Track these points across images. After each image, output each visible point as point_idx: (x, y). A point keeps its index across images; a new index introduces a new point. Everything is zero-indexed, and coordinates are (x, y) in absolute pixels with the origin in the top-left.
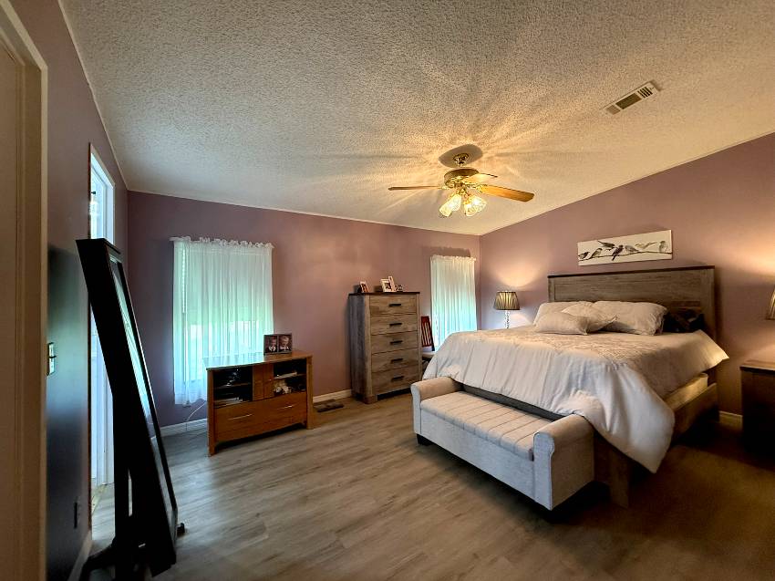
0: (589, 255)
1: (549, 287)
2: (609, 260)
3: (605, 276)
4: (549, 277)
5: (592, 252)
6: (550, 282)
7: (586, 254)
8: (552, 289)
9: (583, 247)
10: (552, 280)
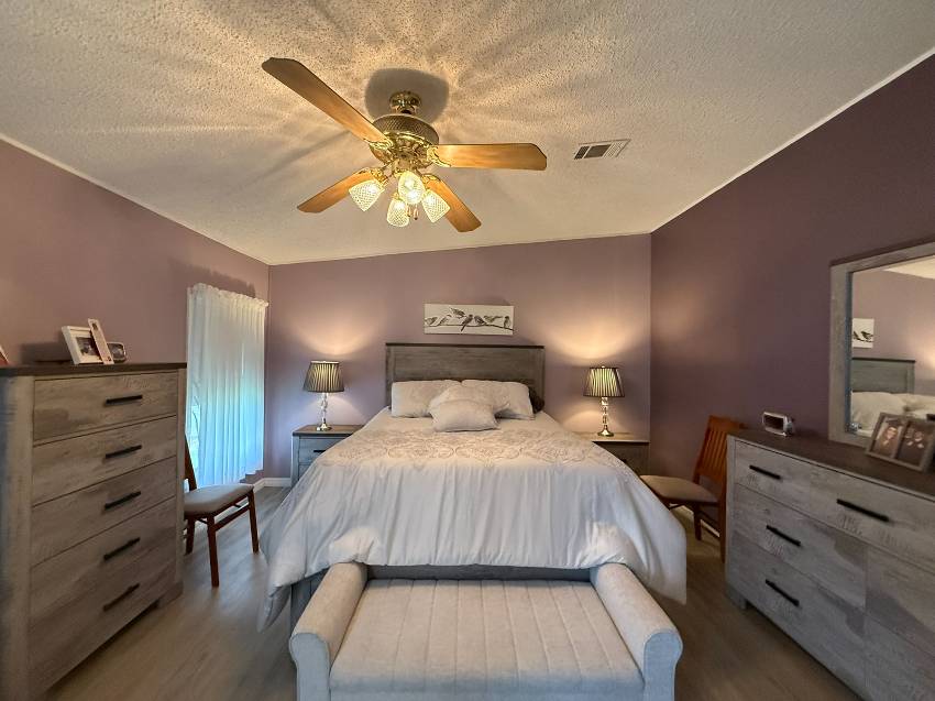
0: (438, 321)
1: (387, 358)
2: (457, 330)
3: (457, 349)
4: (388, 344)
5: (441, 318)
6: (389, 351)
7: (434, 320)
8: (391, 360)
9: (431, 310)
10: (392, 348)
